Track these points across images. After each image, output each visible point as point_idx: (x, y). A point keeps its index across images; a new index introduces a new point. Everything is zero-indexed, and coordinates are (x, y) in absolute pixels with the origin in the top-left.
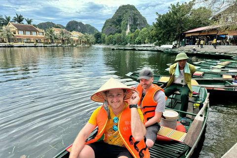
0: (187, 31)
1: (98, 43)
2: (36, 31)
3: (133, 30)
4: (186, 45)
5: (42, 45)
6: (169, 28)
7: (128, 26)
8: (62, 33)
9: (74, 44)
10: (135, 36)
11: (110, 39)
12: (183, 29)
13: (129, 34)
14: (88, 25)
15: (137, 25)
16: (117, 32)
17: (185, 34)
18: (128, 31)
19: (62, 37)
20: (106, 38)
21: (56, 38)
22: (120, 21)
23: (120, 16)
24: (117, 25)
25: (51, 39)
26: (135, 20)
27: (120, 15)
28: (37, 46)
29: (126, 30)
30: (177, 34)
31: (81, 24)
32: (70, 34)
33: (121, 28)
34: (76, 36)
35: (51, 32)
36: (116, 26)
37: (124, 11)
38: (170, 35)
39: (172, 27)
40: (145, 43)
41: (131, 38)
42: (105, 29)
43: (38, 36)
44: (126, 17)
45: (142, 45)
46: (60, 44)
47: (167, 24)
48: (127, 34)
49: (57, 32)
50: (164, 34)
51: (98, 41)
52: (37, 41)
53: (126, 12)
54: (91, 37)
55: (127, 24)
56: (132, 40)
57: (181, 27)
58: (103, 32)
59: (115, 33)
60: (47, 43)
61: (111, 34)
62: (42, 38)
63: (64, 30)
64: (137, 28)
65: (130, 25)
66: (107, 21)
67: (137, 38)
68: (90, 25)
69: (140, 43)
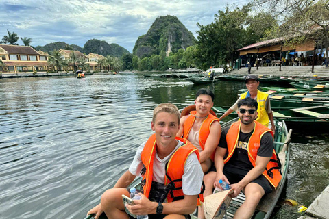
0: (242, 47)
1: (129, 69)
2: (36, 55)
3: (175, 49)
4: (241, 67)
5: (45, 73)
6: (216, 45)
7: (169, 44)
8: (74, 57)
9: (92, 72)
10: (179, 58)
11: (145, 63)
12: (236, 45)
13: (170, 55)
14: (114, 45)
15: (181, 43)
16: (154, 53)
17: (238, 52)
18: (169, 51)
19: (73, 62)
20: (139, 61)
21: (64, 64)
22: (157, 38)
23: (158, 31)
24: (154, 43)
25: (57, 65)
26: (178, 36)
27: (157, 29)
28: (37, 76)
29: (166, 49)
30: (228, 52)
31: (104, 43)
32: (86, 57)
33: (160, 48)
34: (94, 59)
35: (57, 55)
36: (151, 46)
37: (163, 25)
38: (218, 55)
39: (220, 42)
40: (191, 67)
41: (173, 60)
42: (137, 50)
43: (39, 61)
44: (165, 32)
45: (188, 70)
46: (71, 72)
47: (213, 39)
48: (167, 56)
49: (65, 55)
50: (209, 52)
51: (129, 66)
52: (37, 68)
53: (166, 25)
54: (117, 61)
55: (167, 42)
56: (174, 64)
57: (234, 43)
58: (134, 54)
59: (152, 54)
60: (51, 71)
61: (146, 56)
62: (44, 64)
63: (76, 52)
64: (181, 47)
65: (171, 43)
66: (140, 39)
67: (181, 60)
68: (117, 45)
69: (184, 67)
